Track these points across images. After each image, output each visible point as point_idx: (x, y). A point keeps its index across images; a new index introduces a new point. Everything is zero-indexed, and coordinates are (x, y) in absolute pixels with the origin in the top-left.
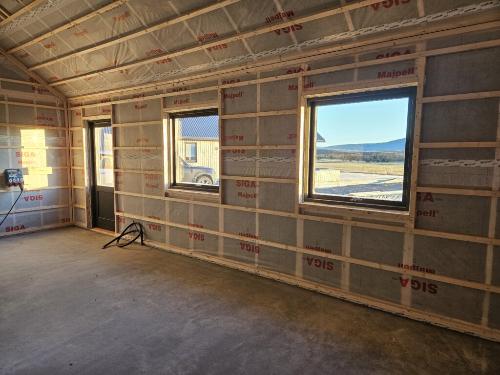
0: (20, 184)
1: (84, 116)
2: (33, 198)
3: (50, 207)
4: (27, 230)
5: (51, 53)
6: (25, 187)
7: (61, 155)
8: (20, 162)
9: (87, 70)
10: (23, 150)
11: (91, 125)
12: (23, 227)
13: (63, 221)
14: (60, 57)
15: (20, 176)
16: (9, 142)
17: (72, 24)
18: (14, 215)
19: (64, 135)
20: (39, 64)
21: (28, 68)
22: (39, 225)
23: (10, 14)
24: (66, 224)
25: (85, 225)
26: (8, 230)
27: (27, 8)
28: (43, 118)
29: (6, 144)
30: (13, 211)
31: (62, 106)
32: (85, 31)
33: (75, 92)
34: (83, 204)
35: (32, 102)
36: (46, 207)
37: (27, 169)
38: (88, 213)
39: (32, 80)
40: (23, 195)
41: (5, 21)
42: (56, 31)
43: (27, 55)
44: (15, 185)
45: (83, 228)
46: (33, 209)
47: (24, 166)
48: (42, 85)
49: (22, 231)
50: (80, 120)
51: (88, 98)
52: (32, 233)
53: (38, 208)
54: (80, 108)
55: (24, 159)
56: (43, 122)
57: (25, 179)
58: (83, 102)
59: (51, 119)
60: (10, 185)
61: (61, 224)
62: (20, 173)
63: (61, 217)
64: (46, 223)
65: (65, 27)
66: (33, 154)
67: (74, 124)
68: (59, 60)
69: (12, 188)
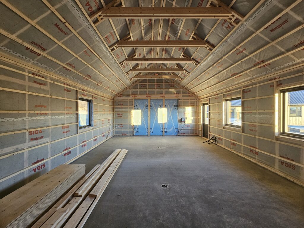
0: (184, 122)
1: (202, 102)
2: (188, 126)
3: (192, 129)
4: (186, 135)
5: (193, 86)
6: (186, 123)
7: (195, 114)
8: (185, 116)
9: (201, 89)
10: (186, 113)
11: (204, 105)
12: (185, 134)
13: (195, 133)
14: (195, 87)
15: (185, 120)
16: (183, 110)
17: (196, 79)
18: (183, 130)
19: (197, 108)
20: (190, 89)
21: (188, 90)
22: (189, 134)
23: (183, 79)
24: (196, 135)
25: (201, 136)
26: (181, 134)
27: (186, 77)
28: (191, 104)
29: (182, 111)
30: (182, 129)
31: (196, 100)
32: (199, 80)
33: (200, 95)
34: (201, 129)
35: (189, 100)
36: (190, 129)
37: (186, 118)
38: (202, 132)
39: (189, 94)
40: (185, 125)
41: (182, 81)
42: (193, 81)
43: (188, 88)
44: (183, 122)
45: (200, 137)
46: (187, 129)
47: (186, 117)
48: (192, 95)
49: (185, 135)
50: (201, 103)
51: (203, 97)
52: (187, 136)
53: (189, 129)
54: (201, 100)
55: (186, 115)
56: (191, 105)
57: (186, 120)
58: (202, 98)
59: (193, 104)
60: (182, 122)
61: (195, 135)
62: (185, 119)
63: (195, 132)
64: (191, 133)
65: (195, 80)
66: (188, 114)
67: (200, 105)
68: (195, 88)
69: (183, 123)
